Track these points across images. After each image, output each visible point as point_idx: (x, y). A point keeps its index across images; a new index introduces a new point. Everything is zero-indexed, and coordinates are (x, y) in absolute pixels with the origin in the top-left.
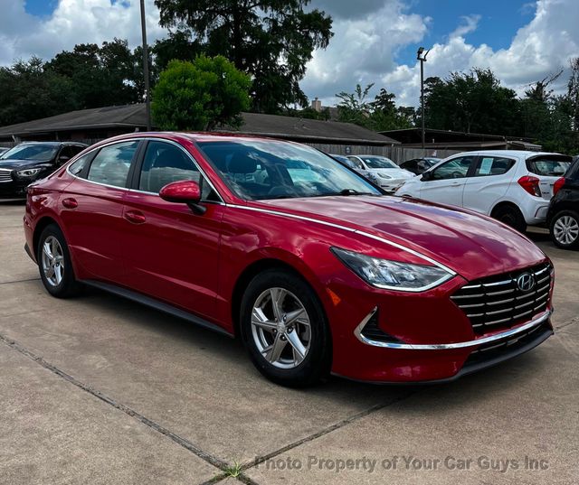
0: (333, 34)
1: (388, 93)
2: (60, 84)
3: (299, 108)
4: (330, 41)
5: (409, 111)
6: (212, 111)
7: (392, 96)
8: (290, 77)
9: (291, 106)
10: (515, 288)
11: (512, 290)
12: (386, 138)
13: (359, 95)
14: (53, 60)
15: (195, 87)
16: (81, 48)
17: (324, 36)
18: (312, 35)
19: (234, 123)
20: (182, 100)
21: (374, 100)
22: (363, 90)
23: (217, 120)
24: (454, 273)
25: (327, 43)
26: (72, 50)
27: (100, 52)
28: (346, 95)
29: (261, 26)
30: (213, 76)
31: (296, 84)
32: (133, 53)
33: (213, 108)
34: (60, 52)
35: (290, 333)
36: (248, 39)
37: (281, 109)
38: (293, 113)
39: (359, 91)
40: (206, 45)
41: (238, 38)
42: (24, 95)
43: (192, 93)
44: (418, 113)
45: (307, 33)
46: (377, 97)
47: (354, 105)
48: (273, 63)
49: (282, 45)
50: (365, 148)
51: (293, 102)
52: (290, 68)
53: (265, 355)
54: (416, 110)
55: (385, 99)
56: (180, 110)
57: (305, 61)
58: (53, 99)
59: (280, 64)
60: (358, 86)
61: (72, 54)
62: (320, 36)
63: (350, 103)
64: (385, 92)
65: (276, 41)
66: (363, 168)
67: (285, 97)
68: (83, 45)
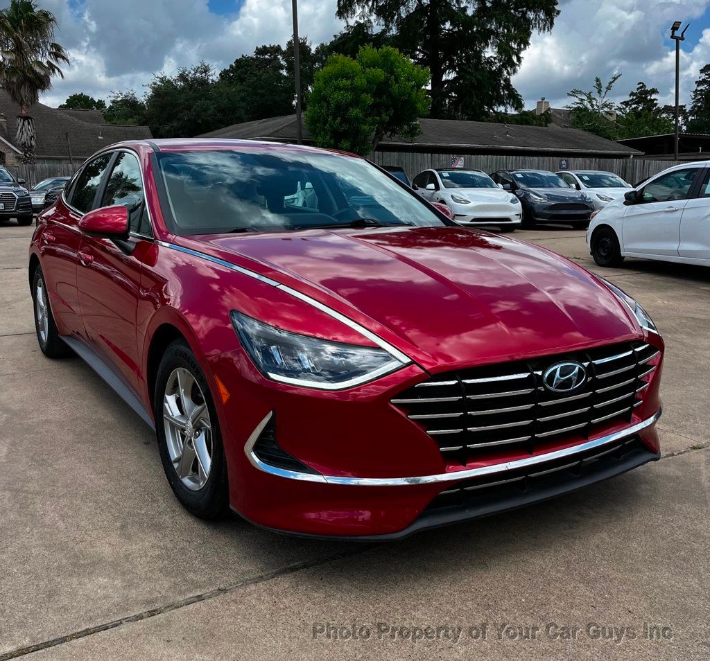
0: (558, 12)
1: (649, 88)
2: (228, 94)
3: (512, 111)
4: (555, 21)
5: (677, 110)
6: (378, 118)
7: (654, 91)
8: (500, 71)
9: (501, 109)
10: (536, 387)
11: (528, 391)
12: (623, 147)
13: (600, 92)
14: (231, 66)
15: (353, 89)
16: (262, 51)
17: (546, 15)
18: (531, 15)
19: (408, 132)
20: (338, 107)
21: (628, 98)
22: (605, 85)
23: (386, 130)
24: (406, 360)
25: (552, 24)
26: (251, 53)
27: (283, 54)
28: (580, 92)
29: (465, 9)
30: (379, 73)
31: (507, 81)
32: (313, 51)
33: (379, 115)
34: (239, 57)
35: (197, 437)
36: (448, 25)
37: (487, 114)
38: (502, 118)
39: (599, 86)
40: (394, 37)
41: (435, 26)
42: (189, 108)
43: (349, 96)
44: (692, 113)
45: (524, 13)
46: (632, 94)
47: (592, 105)
48: (478, 55)
49: (491, 32)
50: (587, 161)
51: (504, 104)
52: (500, 61)
53: (176, 466)
54: (688, 108)
55: (643, 96)
56: (334, 119)
57: (520, 50)
58: (219, 111)
59: (487, 55)
60: (598, 80)
61: (252, 58)
62: (542, 15)
63: (585, 103)
64: (644, 86)
65: (483, 26)
66: (578, 187)
67: (492, 98)
68: (264, 47)
